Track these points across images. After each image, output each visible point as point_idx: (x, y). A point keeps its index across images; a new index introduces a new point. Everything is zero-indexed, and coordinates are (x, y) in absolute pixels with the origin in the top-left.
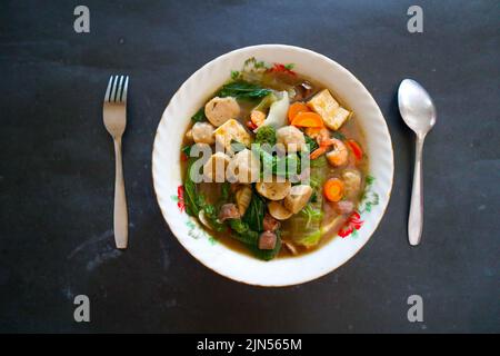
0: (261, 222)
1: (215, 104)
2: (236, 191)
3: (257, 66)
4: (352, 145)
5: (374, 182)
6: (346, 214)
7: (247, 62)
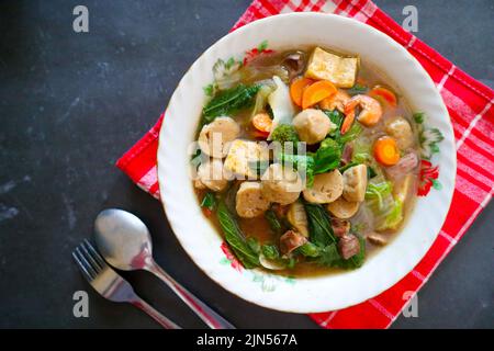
0: (331, 231)
1: (207, 135)
2: (285, 214)
3: (228, 66)
4: (378, 93)
5: (425, 118)
6: (414, 169)
7: (214, 69)
